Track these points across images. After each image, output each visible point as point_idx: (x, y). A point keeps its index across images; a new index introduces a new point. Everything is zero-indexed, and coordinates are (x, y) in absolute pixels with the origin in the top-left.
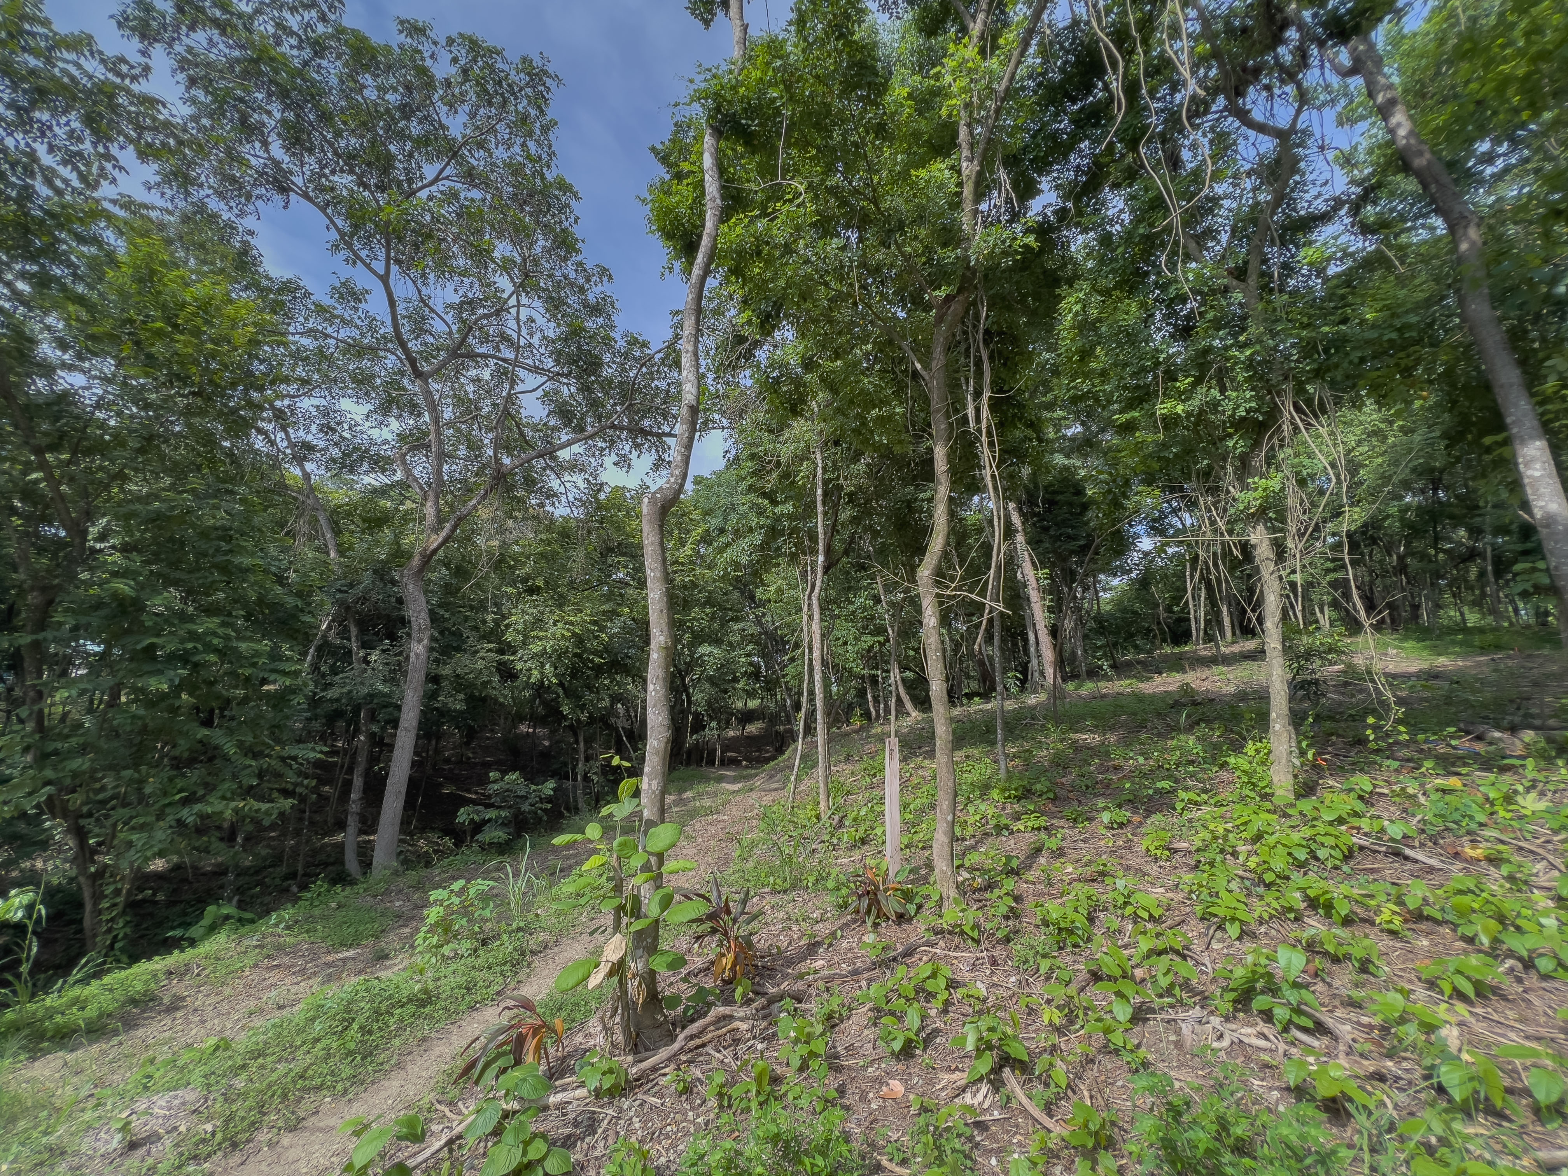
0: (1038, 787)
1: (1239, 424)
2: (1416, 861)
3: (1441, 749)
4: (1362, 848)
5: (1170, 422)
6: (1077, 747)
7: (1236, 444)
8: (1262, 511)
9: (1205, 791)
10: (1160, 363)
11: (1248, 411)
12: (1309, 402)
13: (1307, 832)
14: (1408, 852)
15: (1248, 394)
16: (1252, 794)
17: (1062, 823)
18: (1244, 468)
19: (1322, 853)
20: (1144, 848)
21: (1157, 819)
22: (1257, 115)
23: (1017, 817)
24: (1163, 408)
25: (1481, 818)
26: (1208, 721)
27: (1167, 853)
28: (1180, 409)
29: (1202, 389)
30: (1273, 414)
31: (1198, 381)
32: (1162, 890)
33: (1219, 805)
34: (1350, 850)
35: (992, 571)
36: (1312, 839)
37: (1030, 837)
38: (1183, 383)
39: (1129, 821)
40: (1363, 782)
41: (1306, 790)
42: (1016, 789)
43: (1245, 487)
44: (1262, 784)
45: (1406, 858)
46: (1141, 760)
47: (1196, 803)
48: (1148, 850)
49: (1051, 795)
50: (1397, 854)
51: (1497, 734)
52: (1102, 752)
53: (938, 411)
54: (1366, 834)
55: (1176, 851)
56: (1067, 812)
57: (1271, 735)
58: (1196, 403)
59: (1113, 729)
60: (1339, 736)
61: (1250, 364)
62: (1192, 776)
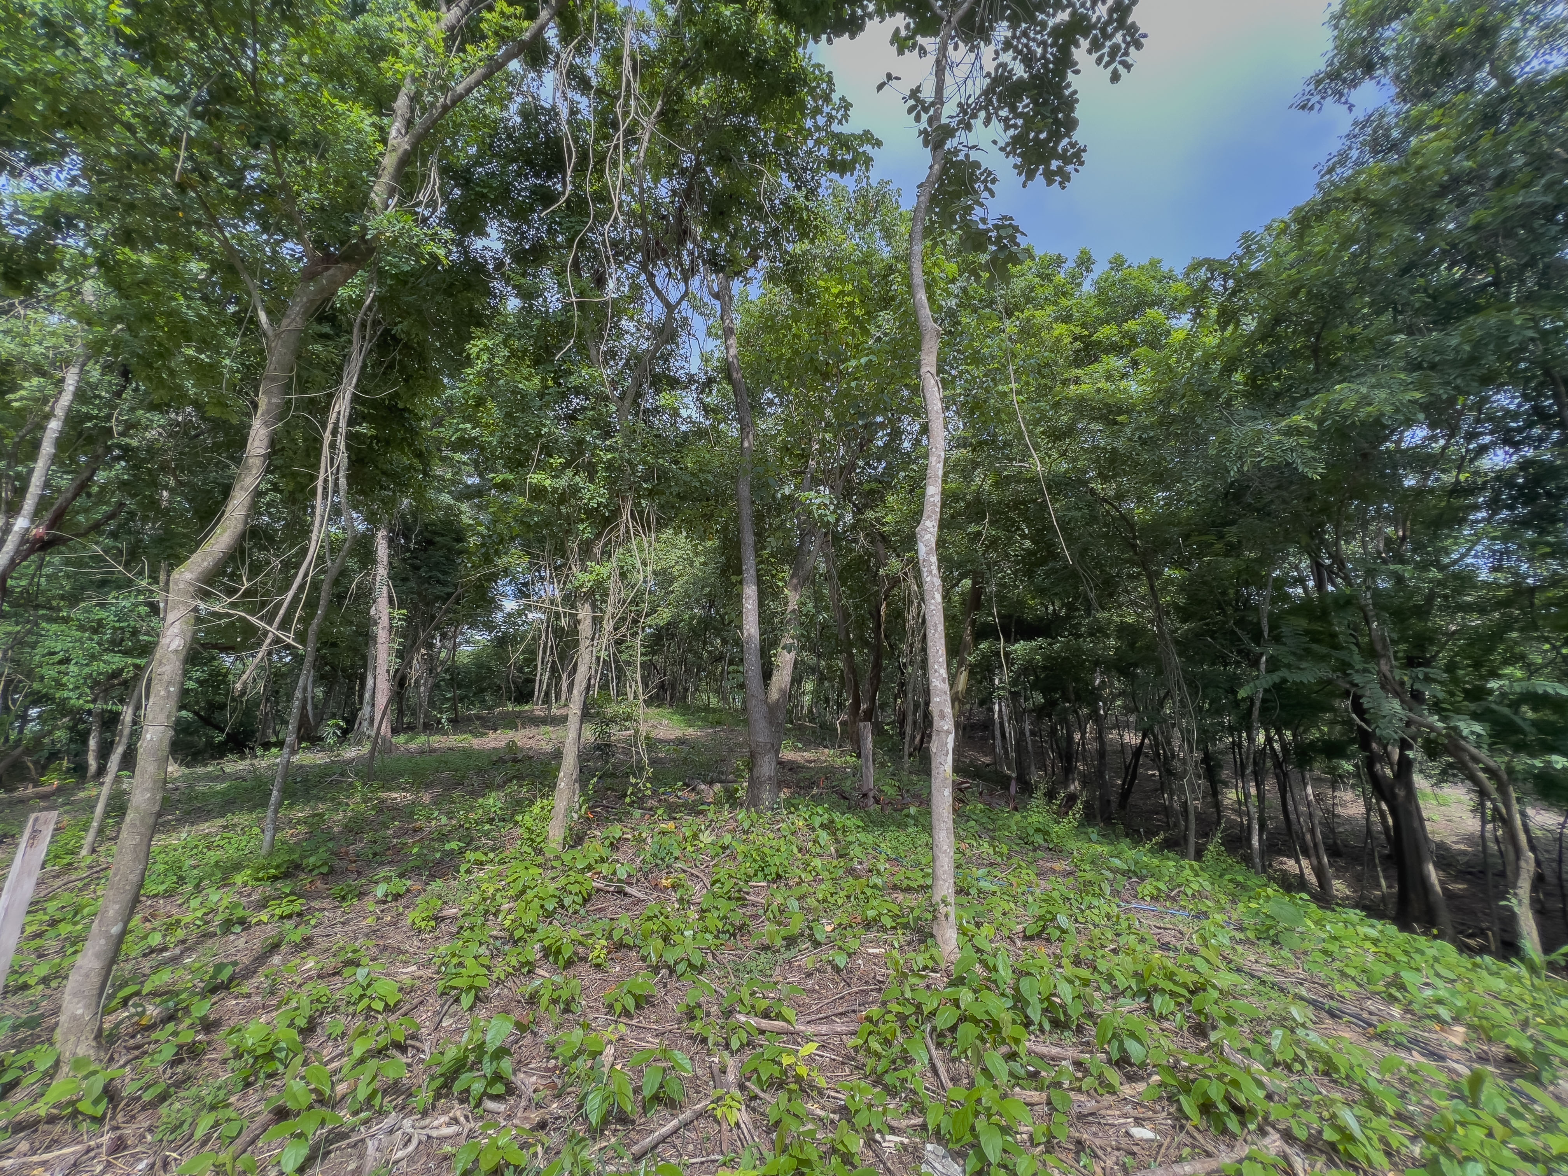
0: (312, 860)
1: (591, 513)
2: (631, 896)
3: (672, 799)
4: (598, 890)
5: (538, 493)
6: (381, 808)
7: (585, 530)
8: (592, 592)
9: (493, 850)
10: (542, 436)
11: (599, 505)
12: (641, 513)
13: (562, 881)
14: (628, 889)
15: (602, 491)
16: (529, 850)
17: (326, 903)
18: (586, 550)
19: (567, 902)
20: (409, 922)
21: (436, 885)
22: (658, 282)
23: (262, 905)
24: (534, 478)
25: (677, 853)
26: (519, 777)
27: (433, 923)
28: (547, 483)
29: (569, 473)
30: (616, 513)
31: (567, 465)
32: (414, 968)
33: (502, 862)
34: (589, 895)
35: (291, 594)
36: (564, 889)
37: (271, 931)
38: (557, 461)
39: (408, 891)
40: (616, 830)
41: (576, 839)
42: (277, 867)
43: (584, 569)
44: (538, 840)
45: (626, 894)
46: (444, 820)
47: (482, 863)
48: (414, 923)
49: (325, 870)
50: (621, 892)
51: (703, 787)
52: (406, 813)
53: (273, 379)
54: (604, 878)
55: (443, 919)
56: (336, 889)
57: (556, 793)
58: (563, 482)
59: (428, 786)
60: (613, 790)
61: (610, 466)
62: (486, 834)
